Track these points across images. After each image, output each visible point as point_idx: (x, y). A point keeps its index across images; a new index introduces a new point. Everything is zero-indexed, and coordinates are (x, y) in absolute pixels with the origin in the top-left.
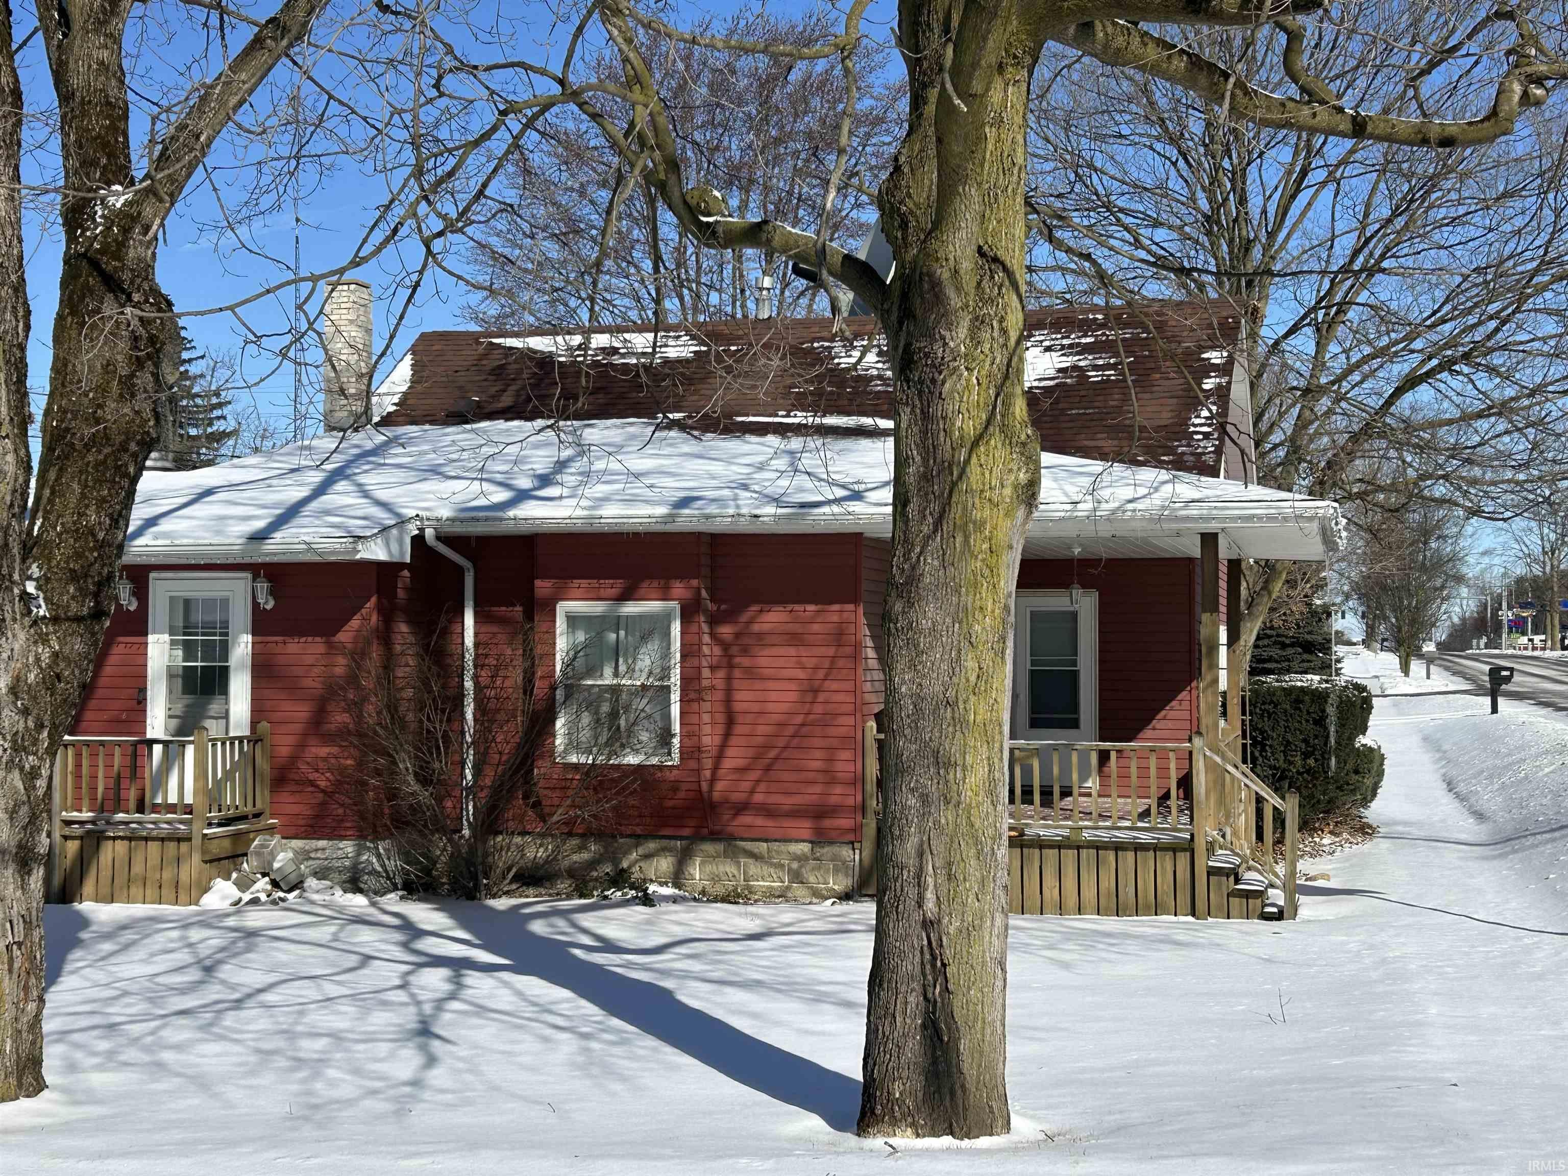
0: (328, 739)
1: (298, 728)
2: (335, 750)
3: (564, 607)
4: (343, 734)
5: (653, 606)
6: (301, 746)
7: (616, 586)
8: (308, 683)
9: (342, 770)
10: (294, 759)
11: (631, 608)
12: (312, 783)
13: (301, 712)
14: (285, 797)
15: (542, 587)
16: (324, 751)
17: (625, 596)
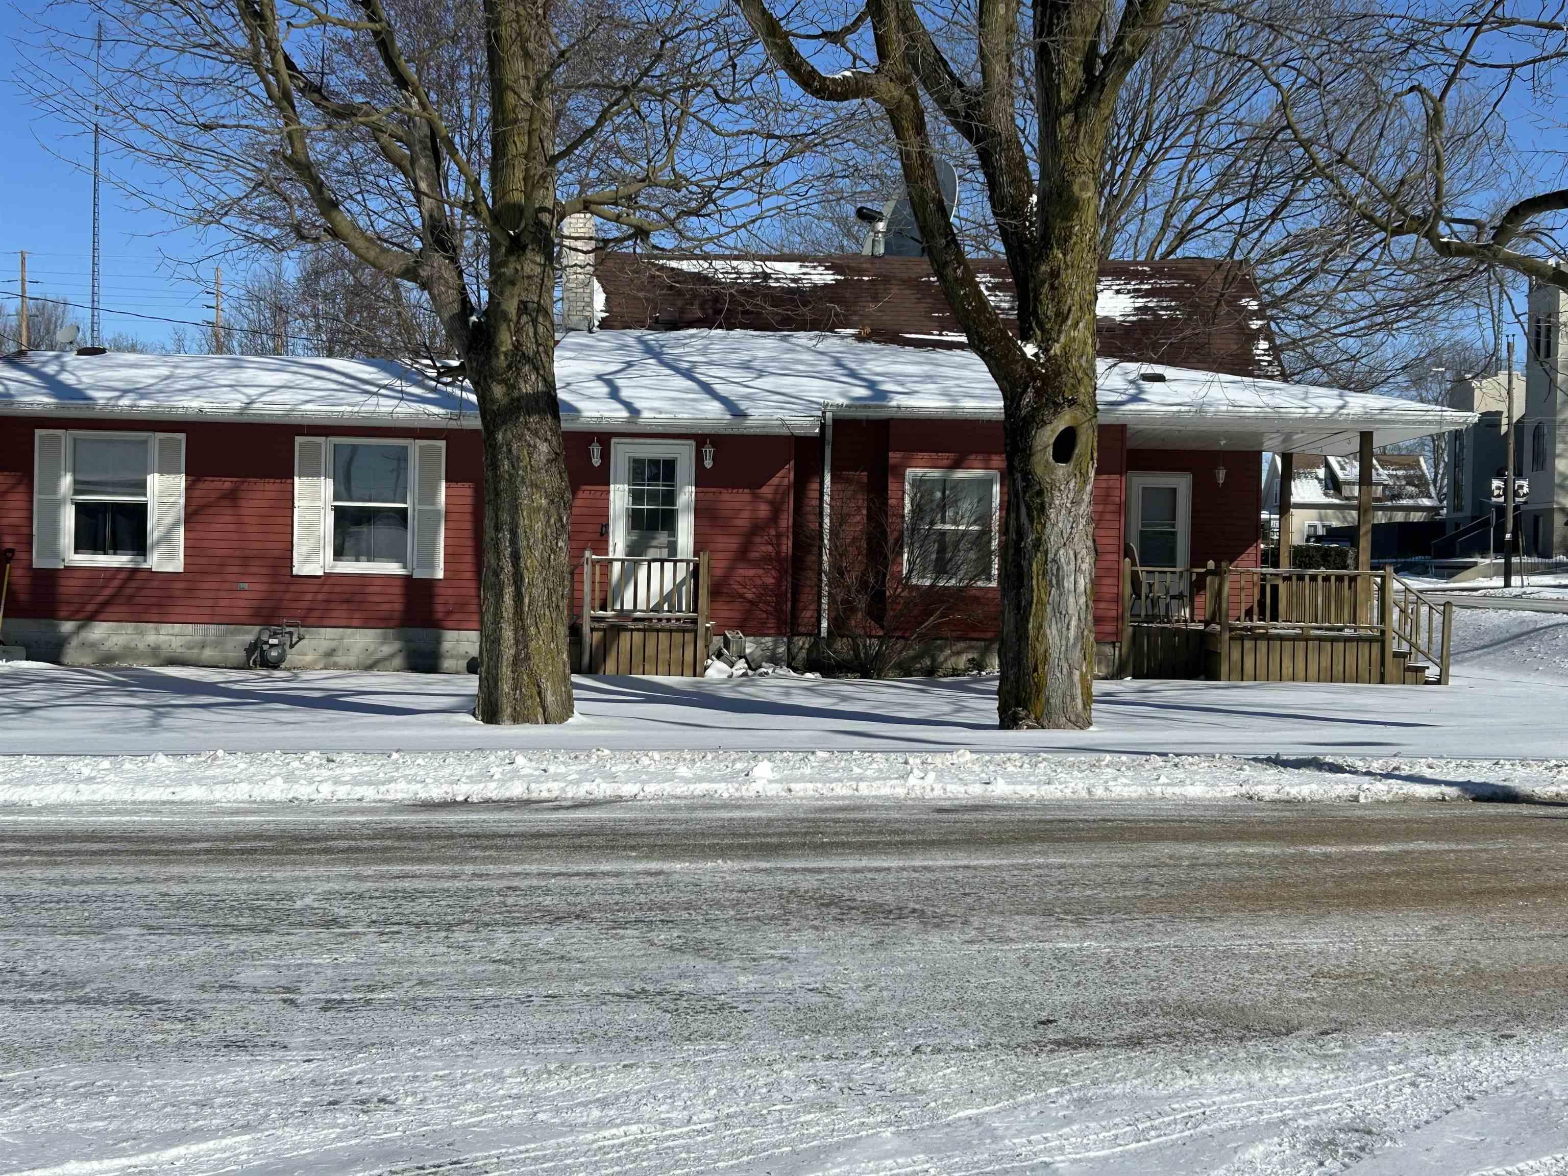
0: (755, 564)
1: (729, 555)
2: (761, 571)
3: (911, 473)
4: (766, 560)
5: (977, 473)
6: (731, 569)
7: (947, 458)
8: (739, 522)
9: (765, 586)
10: (726, 577)
11: (959, 474)
12: (742, 596)
13: (732, 544)
14: (719, 606)
15: (894, 457)
16: (751, 573)
17: (956, 466)
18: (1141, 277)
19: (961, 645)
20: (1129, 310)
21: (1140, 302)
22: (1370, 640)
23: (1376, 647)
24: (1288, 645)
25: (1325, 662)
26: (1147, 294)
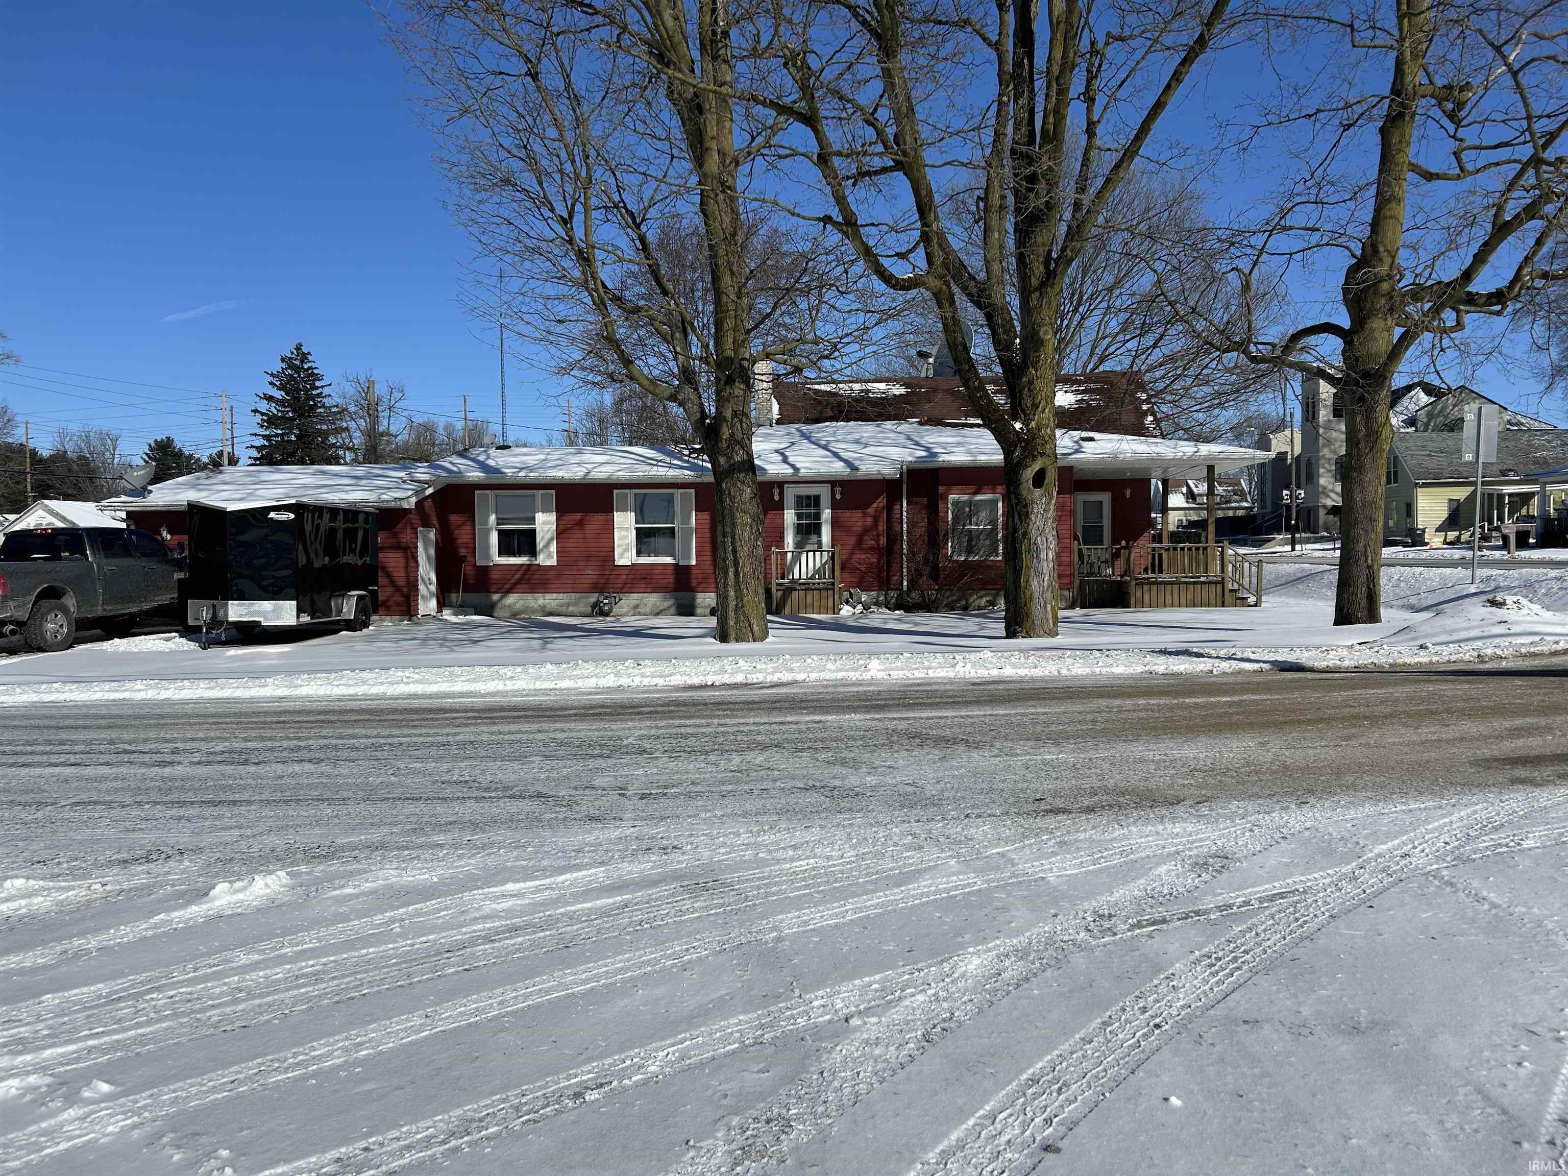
0: (866, 551)
1: (850, 547)
2: (869, 555)
3: (951, 497)
4: (872, 549)
5: (989, 496)
6: (852, 554)
7: (972, 488)
8: (854, 528)
9: (872, 563)
10: (849, 559)
11: (979, 497)
12: (859, 569)
13: (852, 540)
14: (846, 575)
15: (942, 489)
16: (863, 556)
17: (977, 492)
18: (1079, 383)
19: (984, 592)
20: (1073, 402)
21: (1079, 397)
22: (1216, 583)
23: (1219, 586)
24: (1169, 587)
25: (1190, 596)
26: (1083, 392)
